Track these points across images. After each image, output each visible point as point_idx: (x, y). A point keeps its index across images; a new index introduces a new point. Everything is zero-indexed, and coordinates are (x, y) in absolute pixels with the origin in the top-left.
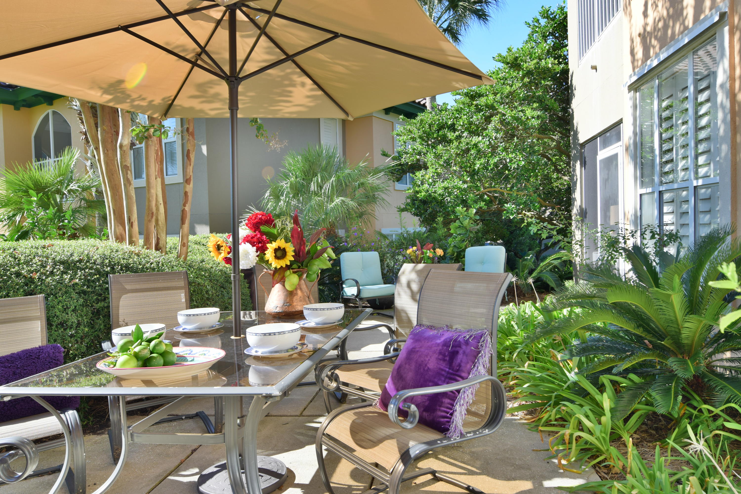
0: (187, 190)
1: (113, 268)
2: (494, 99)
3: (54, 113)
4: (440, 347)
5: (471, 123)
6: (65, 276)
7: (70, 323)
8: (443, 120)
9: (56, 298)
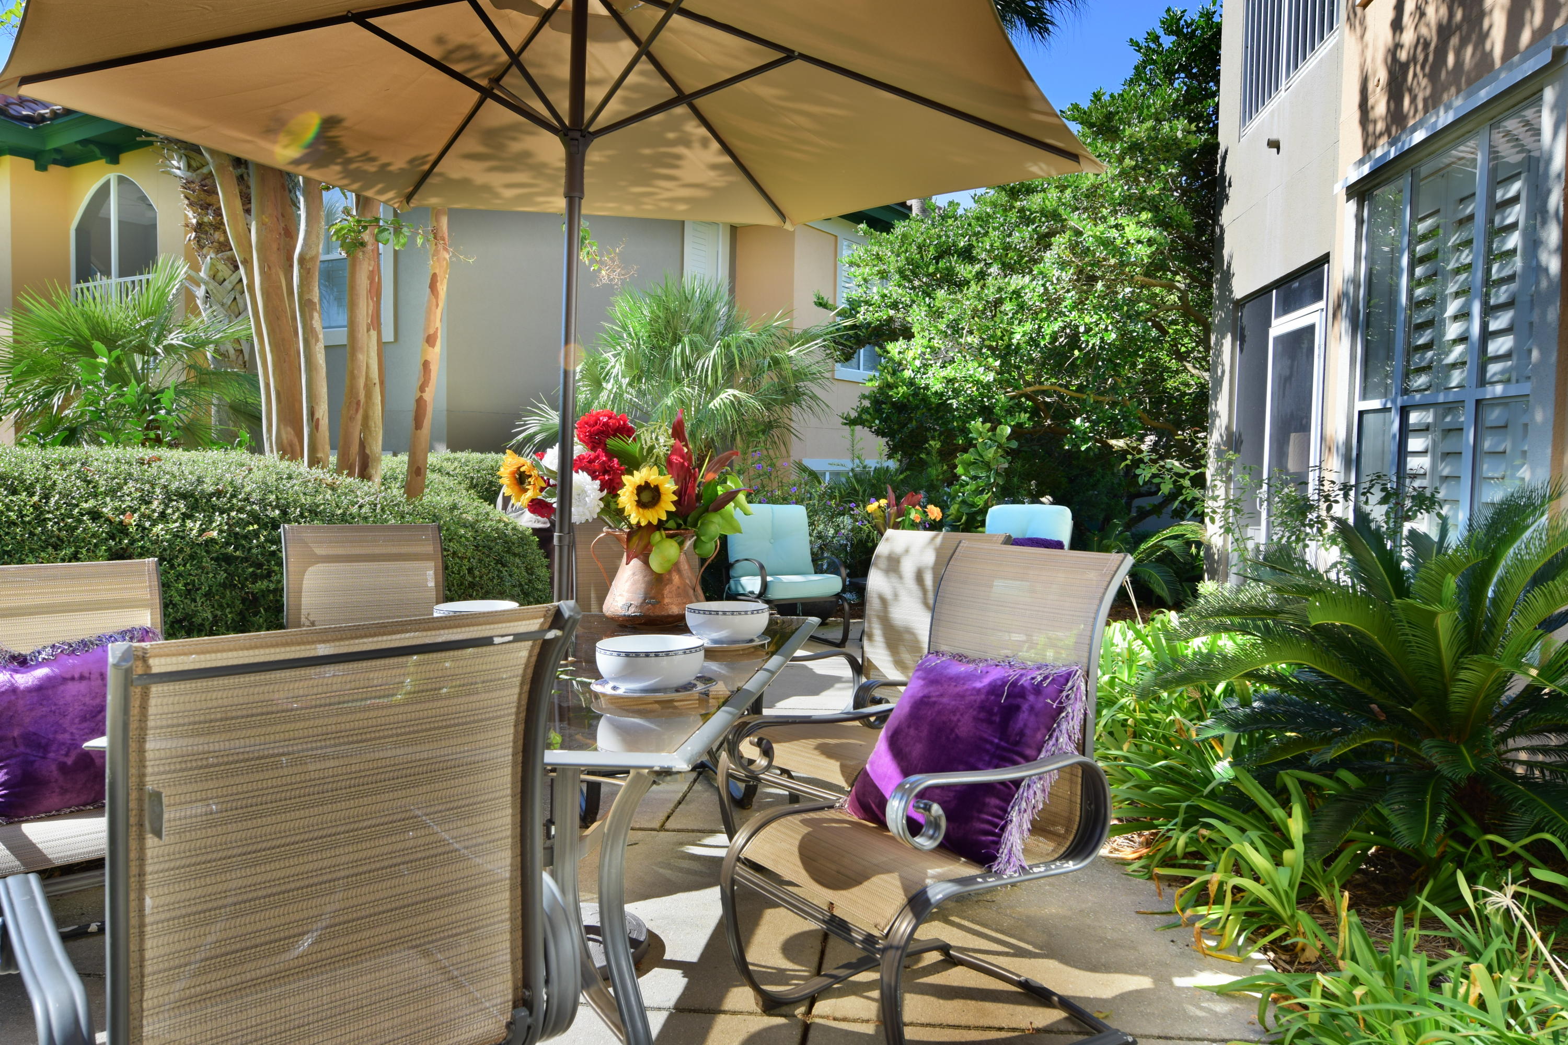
0: (429, 358)
1: (284, 513)
2: (1060, 199)
3: (121, 180)
4: (983, 697)
5: (1007, 247)
6: (189, 524)
7: (200, 621)
8: (948, 237)
9: (172, 567)
